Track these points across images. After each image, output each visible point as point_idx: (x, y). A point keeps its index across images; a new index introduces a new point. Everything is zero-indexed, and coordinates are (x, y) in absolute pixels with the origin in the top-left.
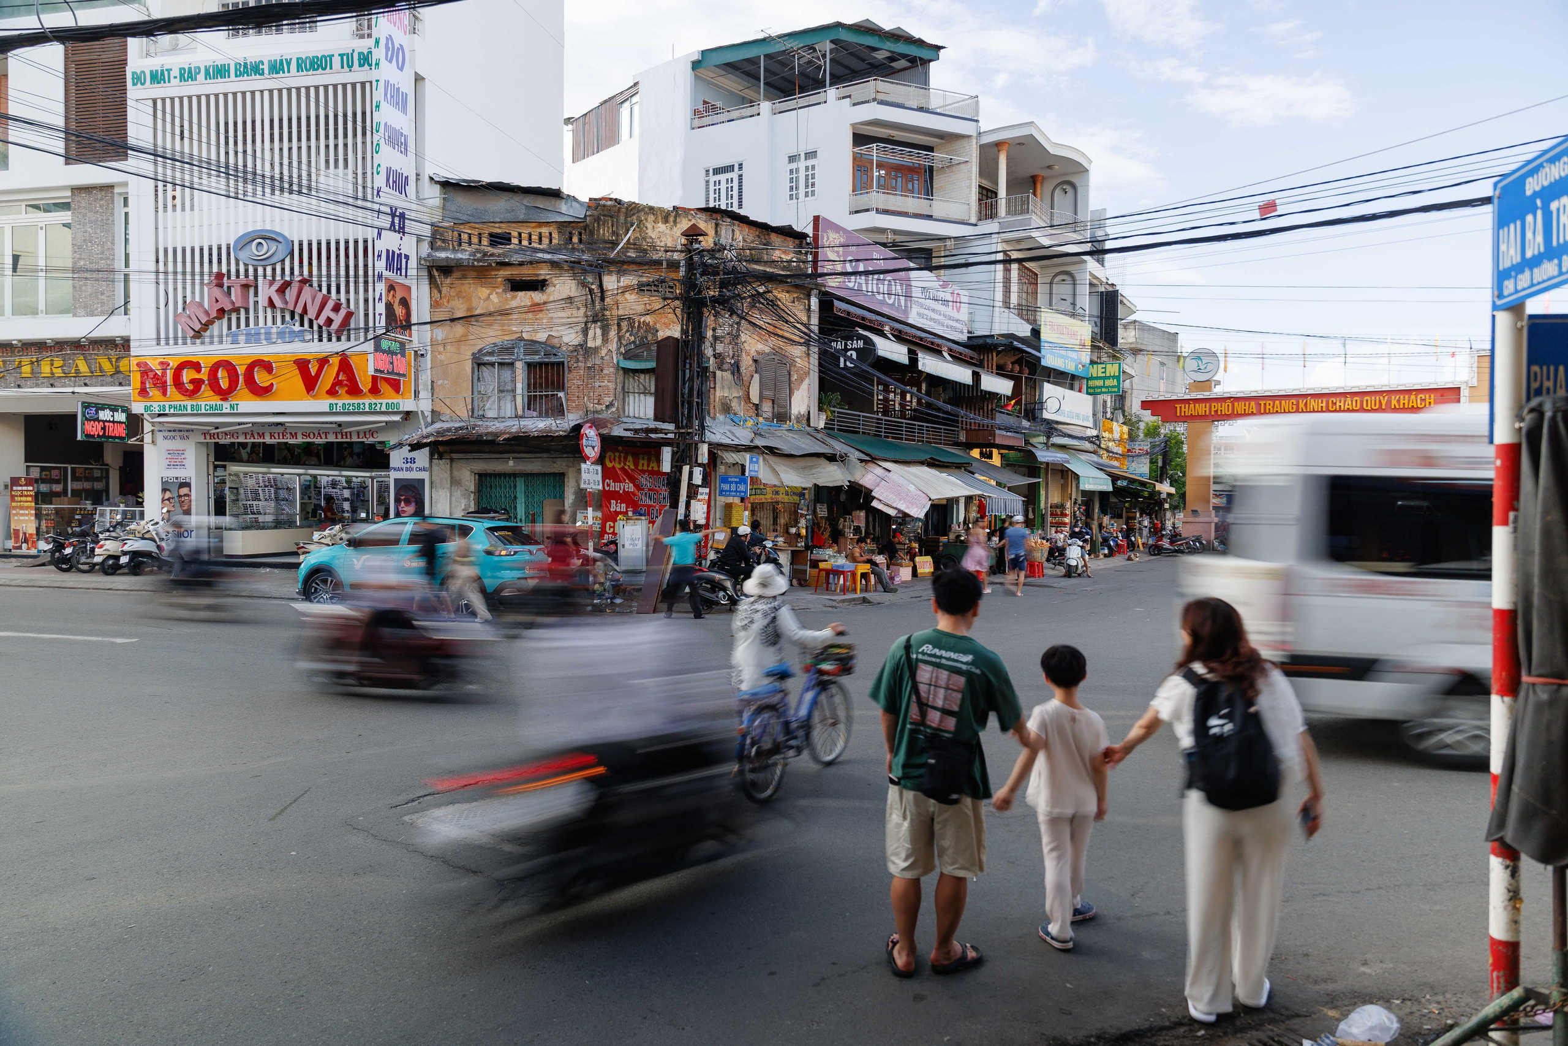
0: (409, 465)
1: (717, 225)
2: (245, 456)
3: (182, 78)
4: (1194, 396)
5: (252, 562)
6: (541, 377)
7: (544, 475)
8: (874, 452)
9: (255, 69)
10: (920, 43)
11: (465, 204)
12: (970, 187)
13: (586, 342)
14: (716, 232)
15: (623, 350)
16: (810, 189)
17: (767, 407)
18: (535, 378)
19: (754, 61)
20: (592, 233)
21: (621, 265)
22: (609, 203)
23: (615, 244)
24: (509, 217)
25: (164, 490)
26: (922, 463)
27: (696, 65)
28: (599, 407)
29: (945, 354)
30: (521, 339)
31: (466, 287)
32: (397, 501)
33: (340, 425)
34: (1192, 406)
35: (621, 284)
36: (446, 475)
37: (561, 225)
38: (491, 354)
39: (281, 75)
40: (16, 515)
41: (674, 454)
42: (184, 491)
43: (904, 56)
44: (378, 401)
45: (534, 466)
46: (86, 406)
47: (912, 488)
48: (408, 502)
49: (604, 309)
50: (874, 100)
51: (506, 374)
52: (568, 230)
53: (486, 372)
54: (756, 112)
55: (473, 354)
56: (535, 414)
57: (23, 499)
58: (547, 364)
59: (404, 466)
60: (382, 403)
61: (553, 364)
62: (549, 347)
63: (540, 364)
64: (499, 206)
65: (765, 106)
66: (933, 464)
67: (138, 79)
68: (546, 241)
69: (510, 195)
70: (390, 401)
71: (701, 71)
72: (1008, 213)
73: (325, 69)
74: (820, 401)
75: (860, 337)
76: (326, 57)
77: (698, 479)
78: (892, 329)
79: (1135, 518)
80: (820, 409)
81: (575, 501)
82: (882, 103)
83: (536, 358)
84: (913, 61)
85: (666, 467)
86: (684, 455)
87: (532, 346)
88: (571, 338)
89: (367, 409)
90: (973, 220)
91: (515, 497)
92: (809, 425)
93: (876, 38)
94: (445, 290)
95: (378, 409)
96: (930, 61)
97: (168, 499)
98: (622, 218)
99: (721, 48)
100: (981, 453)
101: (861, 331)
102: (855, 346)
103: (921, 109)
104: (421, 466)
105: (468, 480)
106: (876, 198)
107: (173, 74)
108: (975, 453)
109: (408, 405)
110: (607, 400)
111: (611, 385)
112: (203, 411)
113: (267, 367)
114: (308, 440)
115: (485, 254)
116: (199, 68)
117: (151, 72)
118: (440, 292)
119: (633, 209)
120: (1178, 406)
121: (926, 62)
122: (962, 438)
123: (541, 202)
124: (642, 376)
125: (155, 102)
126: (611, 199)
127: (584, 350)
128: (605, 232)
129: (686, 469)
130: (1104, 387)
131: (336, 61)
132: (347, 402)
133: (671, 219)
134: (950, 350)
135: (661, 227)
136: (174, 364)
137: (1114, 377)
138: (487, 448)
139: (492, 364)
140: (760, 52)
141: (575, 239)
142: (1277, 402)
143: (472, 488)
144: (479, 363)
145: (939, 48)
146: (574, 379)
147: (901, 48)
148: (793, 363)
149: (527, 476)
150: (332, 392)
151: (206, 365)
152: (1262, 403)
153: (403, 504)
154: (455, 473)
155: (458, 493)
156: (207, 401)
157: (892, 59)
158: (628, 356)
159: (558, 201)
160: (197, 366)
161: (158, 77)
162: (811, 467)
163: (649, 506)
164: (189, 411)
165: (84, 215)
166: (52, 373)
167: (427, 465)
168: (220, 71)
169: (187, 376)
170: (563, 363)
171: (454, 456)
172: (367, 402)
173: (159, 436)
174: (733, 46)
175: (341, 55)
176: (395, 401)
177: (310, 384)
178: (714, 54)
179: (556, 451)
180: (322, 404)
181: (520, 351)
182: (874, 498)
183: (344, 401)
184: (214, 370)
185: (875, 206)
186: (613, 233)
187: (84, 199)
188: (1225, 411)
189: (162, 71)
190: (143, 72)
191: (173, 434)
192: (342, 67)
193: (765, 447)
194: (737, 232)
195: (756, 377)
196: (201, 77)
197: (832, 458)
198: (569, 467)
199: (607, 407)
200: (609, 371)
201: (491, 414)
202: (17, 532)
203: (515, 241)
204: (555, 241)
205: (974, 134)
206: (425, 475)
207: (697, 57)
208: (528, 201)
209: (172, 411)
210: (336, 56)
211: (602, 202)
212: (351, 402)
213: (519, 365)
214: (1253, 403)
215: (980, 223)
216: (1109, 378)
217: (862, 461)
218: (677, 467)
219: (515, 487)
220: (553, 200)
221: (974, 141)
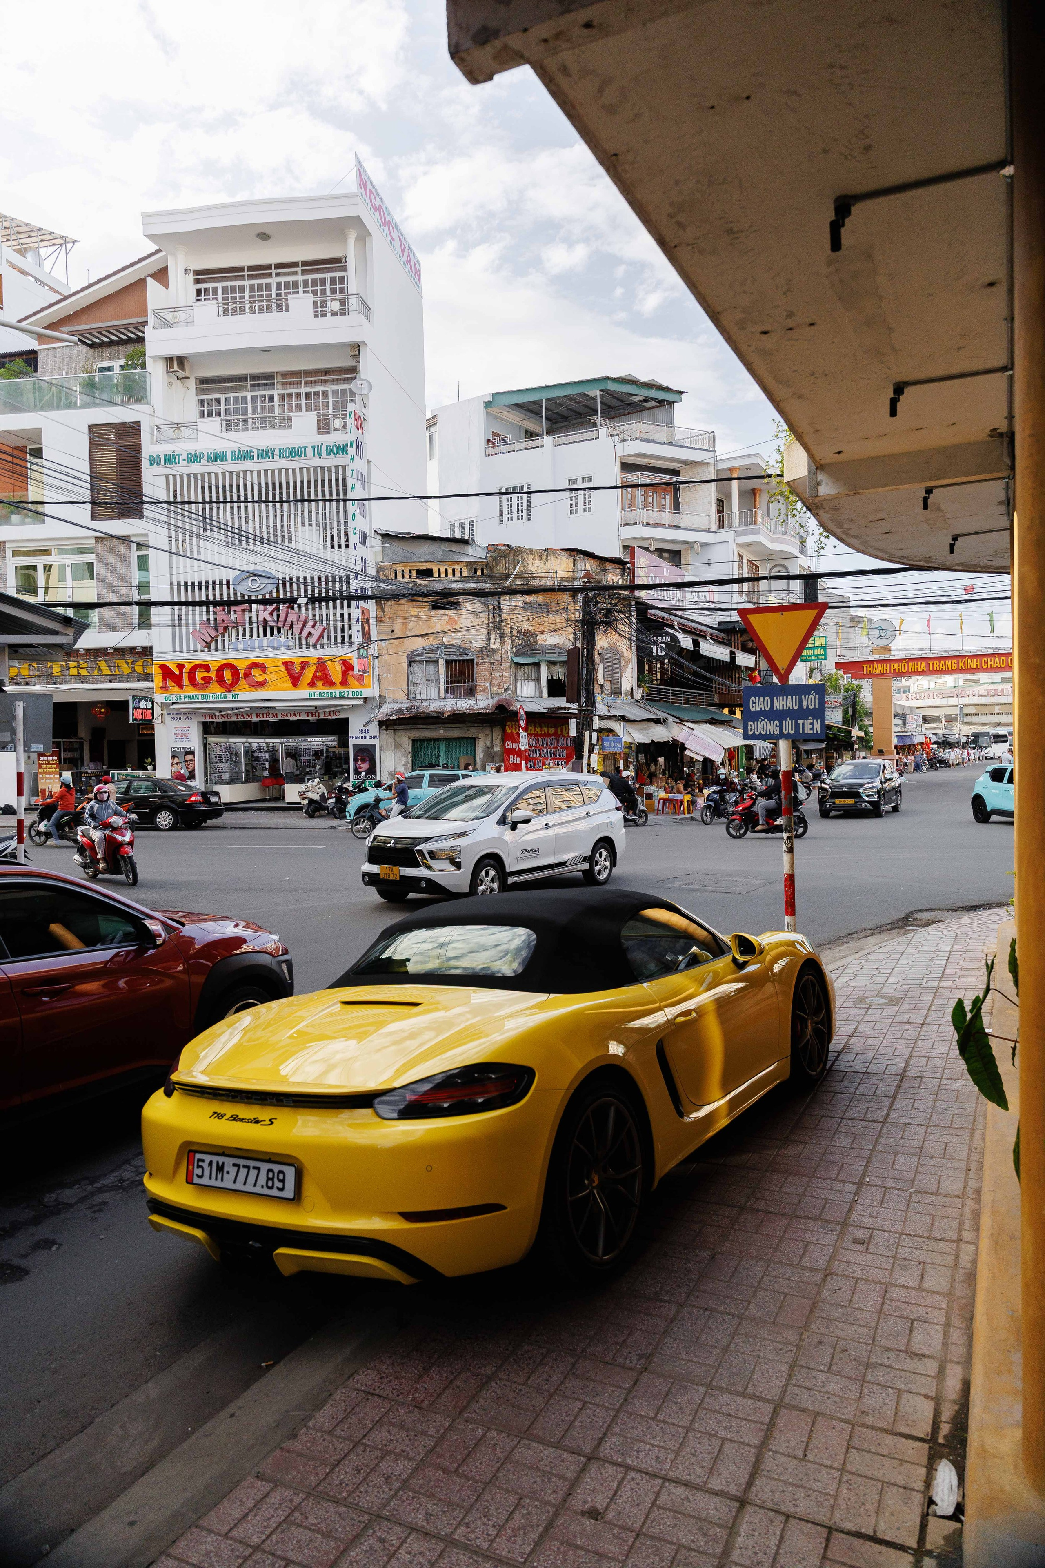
0: (363, 735)
1: (574, 560)
2: (213, 730)
3: (190, 461)
4: (877, 657)
5: (232, 807)
6: (455, 670)
7: (459, 739)
8: (682, 717)
9: (247, 456)
10: (667, 389)
11: (400, 549)
12: (710, 503)
13: (489, 644)
14: (574, 565)
15: (514, 650)
16: (587, 506)
17: (607, 686)
18: (451, 671)
19: (538, 403)
20: (491, 569)
21: (513, 592)
22: (504, 548)
23: (507, 576)
24: (430, 559)
25: (173, 757)
26: (706, 722)
27: (488, 405)
28: (500, 691)
29: (708, 638)
30: (443, 644)
31: (401, 608)
32: (356, 760)
33: (316, 707)
34: (876, 666)
35: (513, 603)
36: (391, 741)
37: (469, 564)
38: (421, 654)
39: (267, 460)
40: (42, 778)
41: (578, 724)
42: (189, 757)
43: (653, 399)
44: (346, 690)
45: (454, 733)
46: (135, 698)
47: (710, 741)
48: (363, 761)
49: (501, 621)
50: (638, 438)
51: (431, 668)
52: (474, 566)
53: (415, 667)
54: (540, 445)
55: (408, 655)
56: (452, 696)
57: (48, 766)
58: (459, 661)
59: (360, 735)
60: (348, 691)
61: (464, 661)
62: (463, 649)
63: (455, 661)
64: (424, 550)
65: (548, 440)
66: (713, 722)
67: (153, 461)
68: (458, 574)
69: (431, 542)
70: (355, 690)
71: (494, 410)
72: (741, 523)
73: (301, 456)
74: (639, 680)
75: (668, 634)
76: (301, 448)
77: (594, 741)
78: (679, 624)
79: (832, 757)
80: (639, 686)
81: (483, 757)
82: (644, 440)
83: (454, 658)
84: (661, 402)
85: (573, 732)
86: (585, 723)
87: (449, 648)
88: (479, 643)
89: (338, 696)
90: (714, 528)
91: (439, 756)
92: (632, 698)
93: (634, 386)
94: (386, 610)
95: (346, 695)
96: (674, 402)
97: (177, 764)
98: (511, 558)
99: (509, 392)
100: (729, 711)
101: (668, 630)
102: (664, 640)
103: (670, 444)
104: (373, 735)
105: (407, 745)
106: (640, 514)
107: (182, 458)
108: (726, 711)
109: (367, 693)
110: (506, 685)
111: (508, 675)
112: (211, 699)
113: (262, 667)
114: (286, 718)
115: (415, 584)
116: (203, 454)
117: (165, 456)
118: (383, 612)
119: (518, 551)
120: (865, 666)
121: (671, 403)
122: (717, 700)
123: (454, 547)
124: (526, 667)
125: (167, 477)
126: (504, 545)
127: (488, 651)
128: (501, 568)
129: (587, 733)
130: (814, 655)
131: (309, 451)
132: (322, 691)
133: (544, 557)
134: (711, 634)
135: (538, 563)
136: (188, 667)
137: (821, 648)
138: (420, 722)
139: (421, 662)
140: (543, 396)
141: (479, 573)
142: (942, 662)
143: (410, 750)
144: (411, 662)
145: (681, 393)
146: (481, 672)
147: (653, 393)
148: (621, 654)
149: (446, 740)
150: (312, 684)
151: (214, 667)
152: (931, 662)
153: (360, 762)
154: (397, 739)
155: (399, 753)
156: (215, 691)
157: (645, 401)
158: (518, 654)
159: (466, 547)
160: (207, 668)
161: (170, 460)
162: (646, 729)
163: (535, 759)
164: (200, 700)
165: (106, 558)
166: (79, 673)
167: (377, 734)
168: (220, 456)
169: (200, 675)
170: (472, 660)
171: (396, 727)
172: (338, 691)
173: (168, 719)
174: (519, 391)
175: (313, 447)
176: (359, 690)
177: (295, 681)
178: (503, 396)
179: (470, 722)
180: (303, 693)
181: (441, 653)
182: (686, 748)
183: (321, 690)
184: (221, 669)
185: (641, 521)
186: (506, 568)
187: (105, 546)
188: (902, 669)
189: (174, 456)
190: (159, 456)
191: (180, 716)
192: (314, 455)
193: (620, 716)
194: (587, 564)
195: (601, 665)
196: (204, 461)
197: (658, 721)
198: (479, 733)
199: (505, 690)
200: (506, 665)
201: (418, 697)
202: (44, 791)
203: (436, 575)
204: (465, 574)
205: (712, 461)
206: (376, 742)
207: (489, 399)
208: (445, 546)
209: (187, 700)
210: (309, 447)
211: (499, 547)
212: (326, 691)
213: (442, 663)
214: (923, 663)
215: (719, 531)
216: (817, 648)
217: (677, 723)
218: (580, 734)
219: (438, 748)
220: (462, 546)
221: (713, 467)
